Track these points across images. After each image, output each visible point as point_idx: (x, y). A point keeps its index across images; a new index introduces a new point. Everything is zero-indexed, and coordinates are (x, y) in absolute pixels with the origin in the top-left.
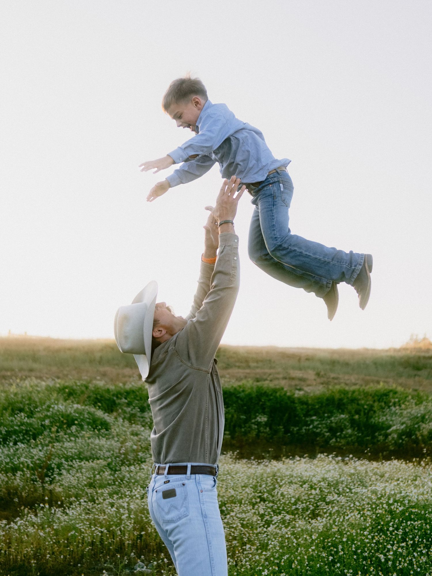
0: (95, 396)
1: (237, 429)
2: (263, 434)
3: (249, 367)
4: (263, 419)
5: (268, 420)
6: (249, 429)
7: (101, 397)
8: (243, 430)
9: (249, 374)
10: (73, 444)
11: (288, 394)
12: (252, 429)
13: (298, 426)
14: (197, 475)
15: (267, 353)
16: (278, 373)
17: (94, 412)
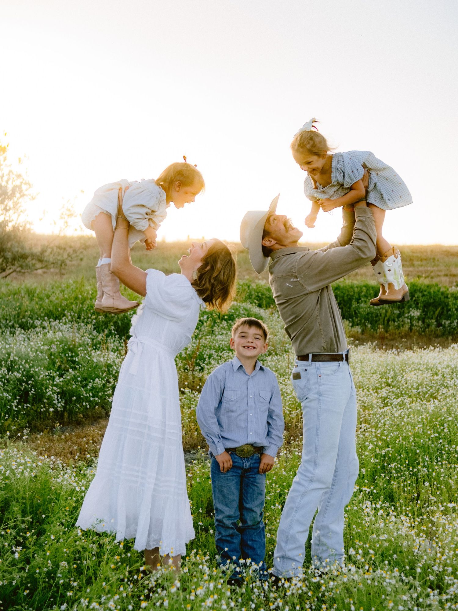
0: (257, 294)
1: (390, 323)
2: (416, 327)
3: (413, 265)
4: (416, 313)
5: (421, 315)
6: (402, 323)
7: (262, 295)
8: (396, 324)
9: (411, 271)
10: (224, 337)
11: (442, 290)
12: (405, 323)
13: (450, 320)
14: (317, 363)
15: (432, 251)
16: (440, 271)
17: (250, 308)
